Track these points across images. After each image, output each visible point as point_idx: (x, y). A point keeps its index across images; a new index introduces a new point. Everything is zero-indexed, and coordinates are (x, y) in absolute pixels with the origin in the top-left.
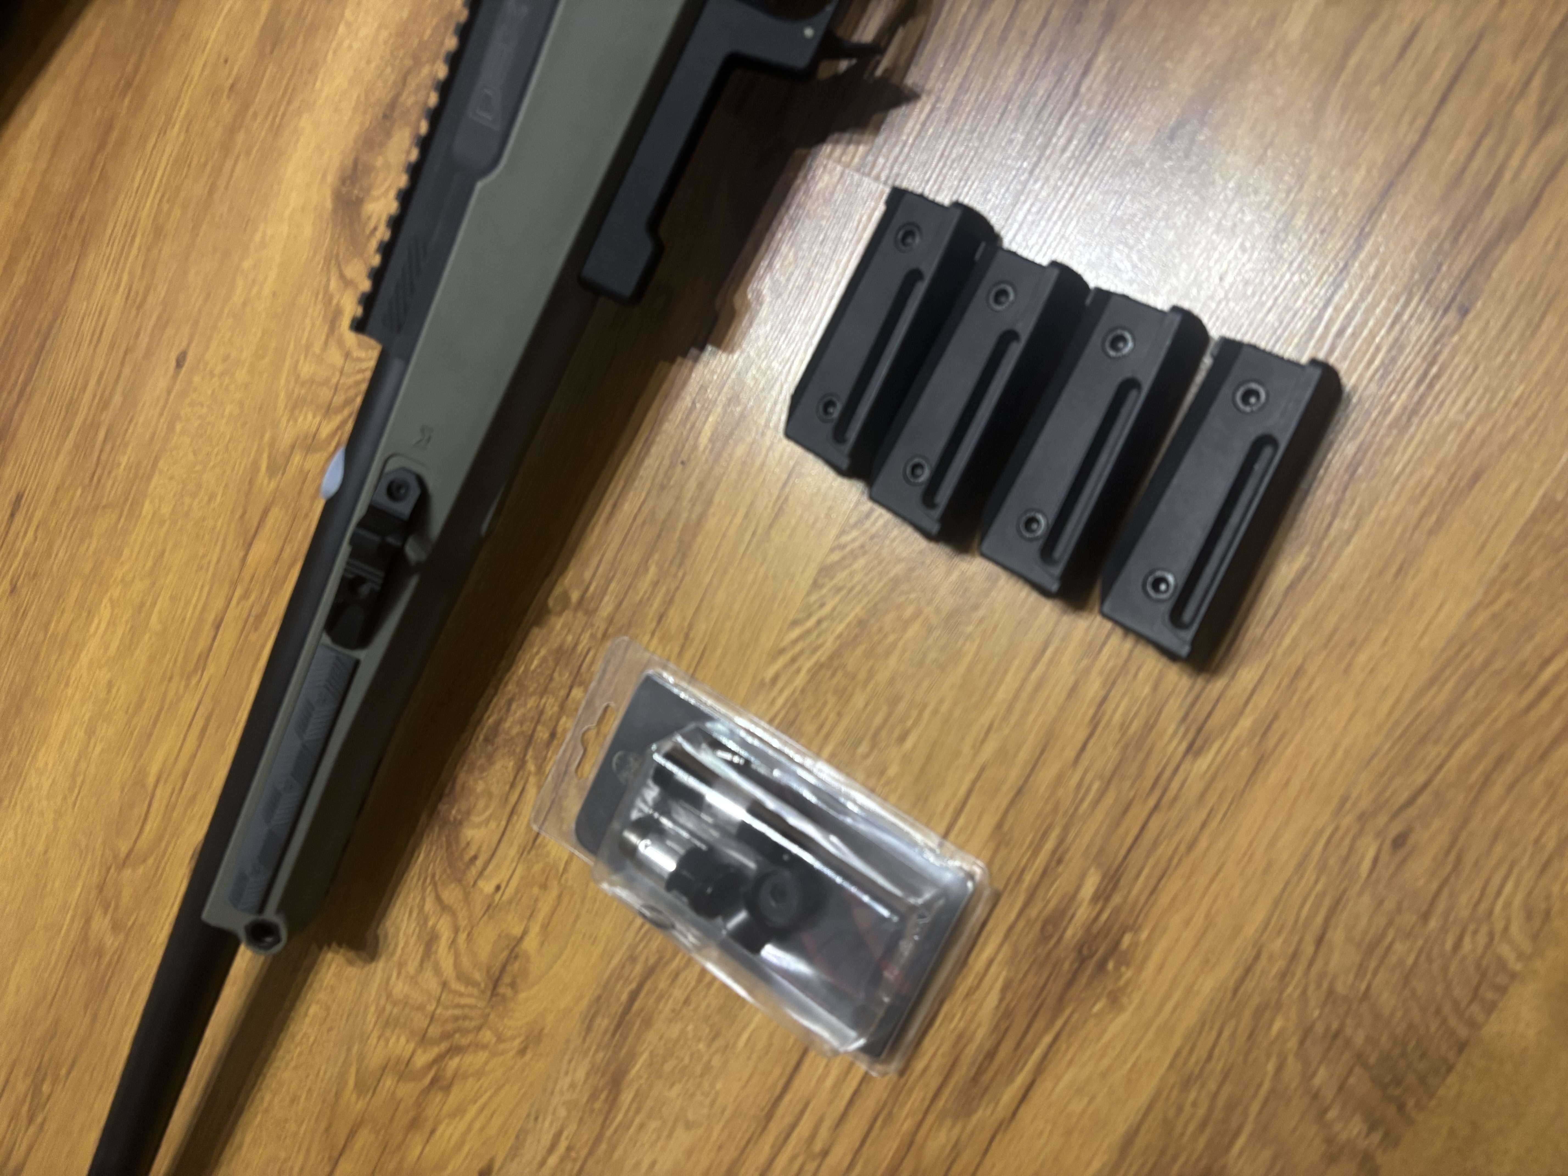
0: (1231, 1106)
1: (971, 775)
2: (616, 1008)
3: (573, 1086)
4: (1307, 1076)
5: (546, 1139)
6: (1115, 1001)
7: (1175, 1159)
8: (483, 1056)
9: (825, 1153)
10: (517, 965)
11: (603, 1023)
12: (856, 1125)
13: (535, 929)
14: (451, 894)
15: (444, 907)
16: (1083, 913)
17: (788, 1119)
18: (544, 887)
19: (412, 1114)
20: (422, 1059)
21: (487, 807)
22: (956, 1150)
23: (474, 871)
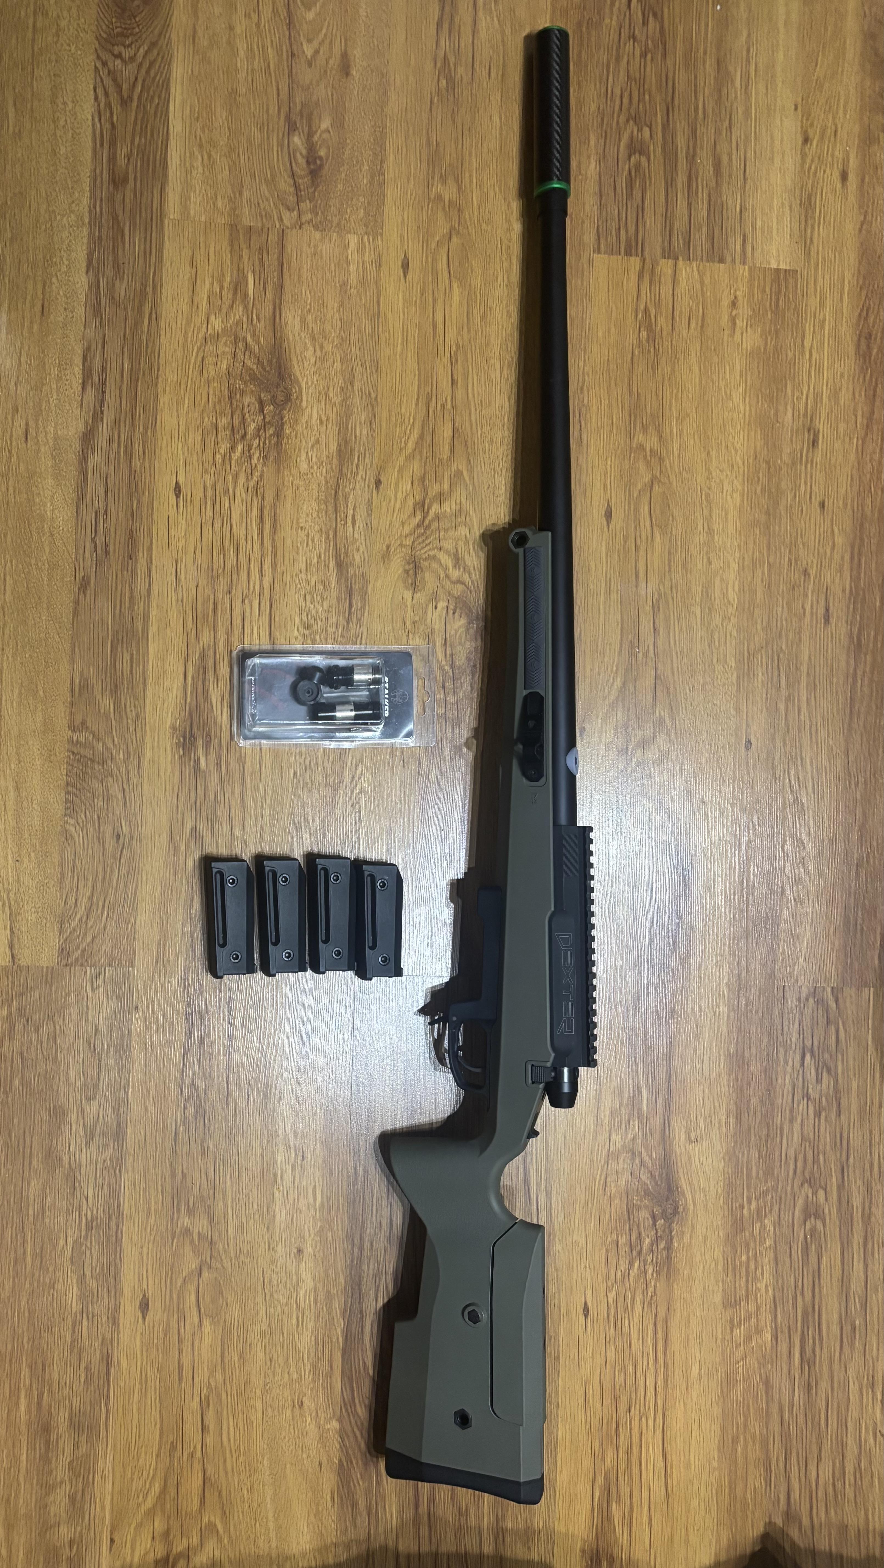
0: (121, 717)
1: (263, 775)
2: (356, 596)
3: (358, 550)
4: (104, 744)
5: (358, 519)
6: (174, 728)
7: (128, 689)
8: (406, 532)
9: (243, 601)
10: (410, 581)
11: (358, 586)
12: (237, 621)
13: (409, 603)
14: (458, 590)
15: (459, 581)
16: (200, 752)
17: (263, 603)
18: (414, 622)
19: (427, 482)
20: (435, 508)
21: (460, 638)
22: (198, 638)
23: (452, 607)
